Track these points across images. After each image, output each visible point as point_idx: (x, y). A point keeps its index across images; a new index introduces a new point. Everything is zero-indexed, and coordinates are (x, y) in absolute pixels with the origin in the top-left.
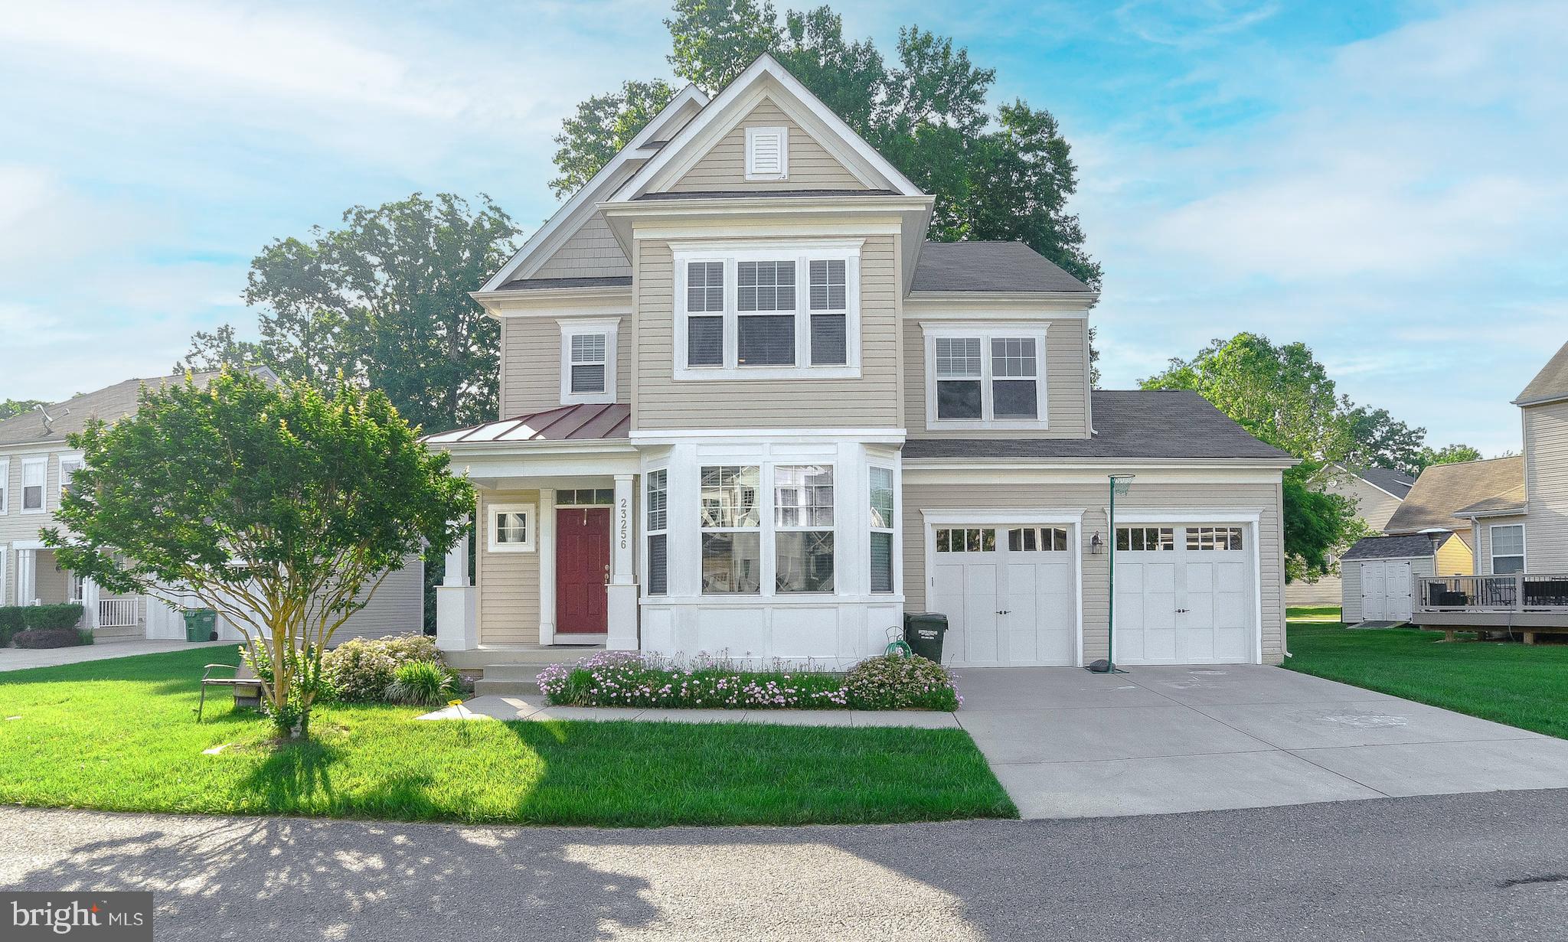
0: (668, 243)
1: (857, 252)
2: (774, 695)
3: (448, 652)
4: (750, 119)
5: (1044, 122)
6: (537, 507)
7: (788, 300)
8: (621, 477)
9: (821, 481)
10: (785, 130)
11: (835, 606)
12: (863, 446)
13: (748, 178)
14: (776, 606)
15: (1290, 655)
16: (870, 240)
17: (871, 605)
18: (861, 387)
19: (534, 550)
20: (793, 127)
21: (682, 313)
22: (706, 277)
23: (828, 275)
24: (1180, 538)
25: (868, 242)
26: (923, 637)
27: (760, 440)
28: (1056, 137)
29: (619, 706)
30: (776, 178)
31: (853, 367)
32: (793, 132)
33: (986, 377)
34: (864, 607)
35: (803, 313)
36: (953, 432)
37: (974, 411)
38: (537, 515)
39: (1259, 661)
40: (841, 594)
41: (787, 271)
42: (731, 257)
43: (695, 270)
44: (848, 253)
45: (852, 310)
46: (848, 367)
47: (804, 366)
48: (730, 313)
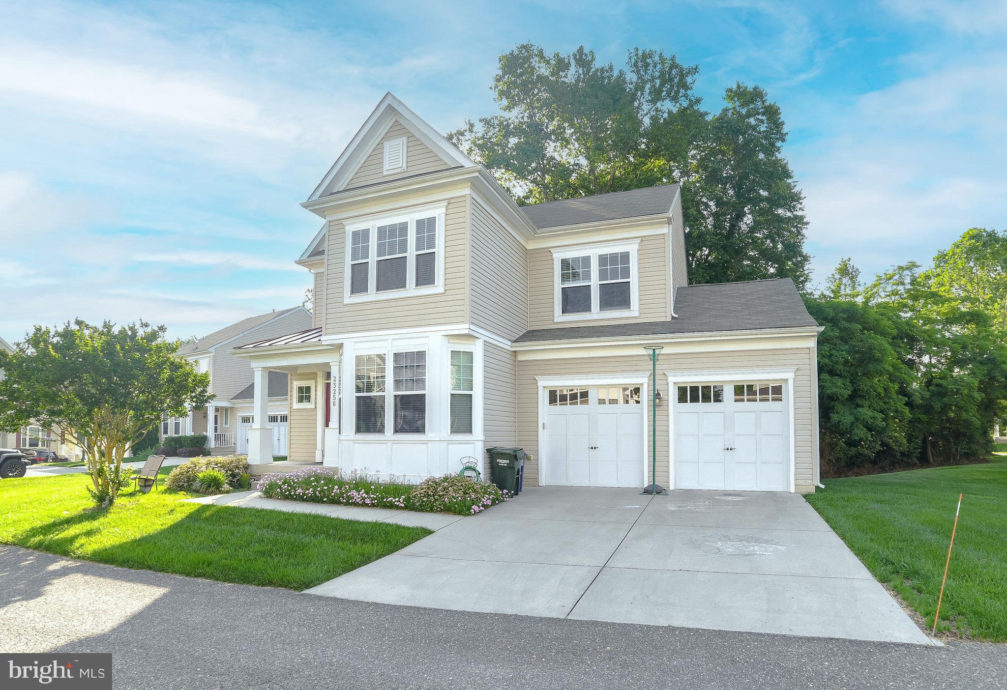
0: (341, 221)
1: (443, 210)
2: (364, 498)
3: (251, 465)
4: (387, 137)
5: (757, 94)
6: (316, 382)
7: (404, 248)
8: (333, 364)
9: (419, 361)
10: (405, 139)
11: (426, 442)
12: (447, 338)
13: (385, 173)
14: (395, 442)
15: (823, 486)
16: (452, 201)
17: (449, 442)
18: (443, 298)
19: (314, 407)
20: (410, 136)
21: (348, 262)
22: (361, 237)
23: (426, 227)
24: (728, 393)
25: (450, 202)
26: (500, 464)
27: (386, 337)
28: (767, 104)
29: (300, 501)
30: (399, 170)
31: (439, 287)
32: (411, 139)
33: (595, 282)
34: (446, 443)
35: (411, 253)
36: (576, 322)
37: (586, 307)
38: (316, 386)
39: (793, 490)
40: (429, 434)
41: (403, 228)
42: (373, 225)
43: (355, 234)
44: (438, 212)
45: (439, 250)
46: (436, 286)
47: (411, 289)
48: (373, 259)
